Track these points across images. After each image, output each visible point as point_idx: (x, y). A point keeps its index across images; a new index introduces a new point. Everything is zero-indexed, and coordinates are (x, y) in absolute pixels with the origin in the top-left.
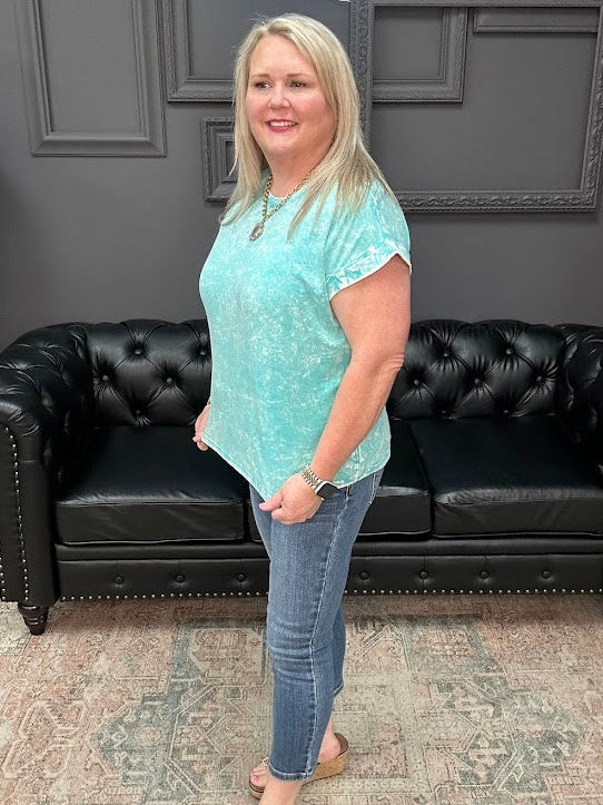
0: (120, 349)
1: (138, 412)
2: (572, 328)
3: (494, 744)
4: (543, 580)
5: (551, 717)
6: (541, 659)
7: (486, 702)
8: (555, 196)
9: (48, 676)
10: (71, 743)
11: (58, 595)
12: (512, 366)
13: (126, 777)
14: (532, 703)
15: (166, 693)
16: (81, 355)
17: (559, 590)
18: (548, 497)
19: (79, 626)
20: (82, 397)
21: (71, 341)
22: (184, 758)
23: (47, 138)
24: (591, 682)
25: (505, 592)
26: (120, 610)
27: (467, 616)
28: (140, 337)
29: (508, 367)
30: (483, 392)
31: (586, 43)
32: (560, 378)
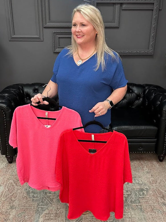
0: (32, 90)
2: (147, 85)
3: (127, 191)
4: (139, 149)
5: (142, 185)
6: (139, 170)
8: (143, 51)
9: (14, 173)
10: (19, 191)
13: (33, 200)
14: (137, 181)
16: (22, 92)
17: (144, 152)
18: (141, 128)
20: (22, 103)
21: (19, 88)
22: (48, 195)
23: (14, 36)
24: (152, 175)
25: (130, 153)
28: (37, 87)
29: (131, 95)
30: (125, 100)
31: (150, 12)
32: (144, 98)
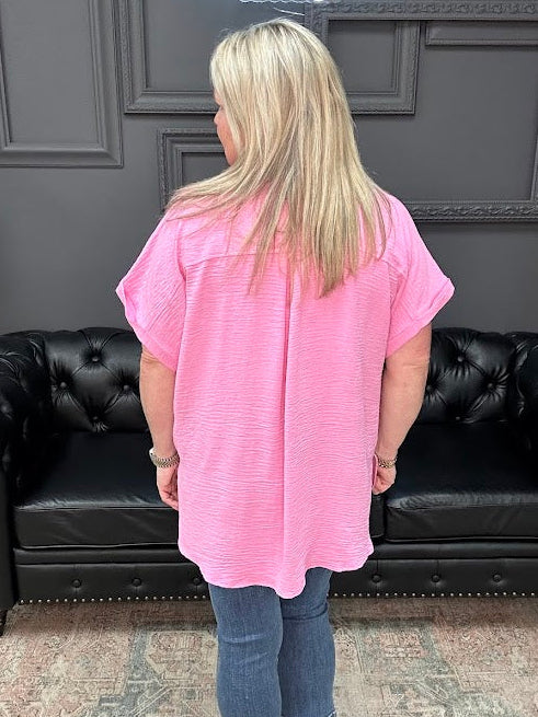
0: (78, 356)
1: (96, 418)
2: (523, 336)
4: (492, 582)
6: (491, 661)
7: (438, 703)
8: (506, 206)
9: (6, 679)
11: (16, 599)
12: (463, 374)
14: (482, 704)
15: (123, 694)
16: (39, 362)
17: (510, 594)
18: (499, 503)
19: (38, 628)
20: (40, 404)
21: (29, 348)
23: (11, 148)
25: (457, 596)
26: (78, 612)
27: (420, 619)
28: (97, 345)
29: (460, 374)
30: (438, 396)
32: (510, 384)
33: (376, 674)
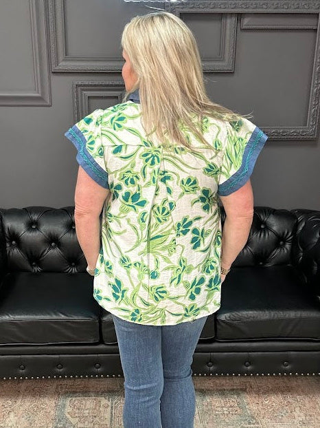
0: (23, 224)
1: (34, 263)
2: (302, 212)
4: (282, 366)
6: (282, 416)
8: (291, 130)
12: (265, 235)
17: (294, 374)
18: (287, 316)
25: (260, 375)
26: (23, 386)
27: (237, 389)
28: (35, 217)
29: (262, 236)
31: (311, 34)
32: (294, 243)
33: (210, 424)
